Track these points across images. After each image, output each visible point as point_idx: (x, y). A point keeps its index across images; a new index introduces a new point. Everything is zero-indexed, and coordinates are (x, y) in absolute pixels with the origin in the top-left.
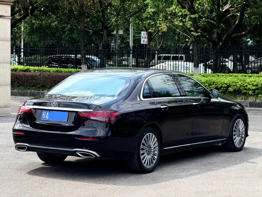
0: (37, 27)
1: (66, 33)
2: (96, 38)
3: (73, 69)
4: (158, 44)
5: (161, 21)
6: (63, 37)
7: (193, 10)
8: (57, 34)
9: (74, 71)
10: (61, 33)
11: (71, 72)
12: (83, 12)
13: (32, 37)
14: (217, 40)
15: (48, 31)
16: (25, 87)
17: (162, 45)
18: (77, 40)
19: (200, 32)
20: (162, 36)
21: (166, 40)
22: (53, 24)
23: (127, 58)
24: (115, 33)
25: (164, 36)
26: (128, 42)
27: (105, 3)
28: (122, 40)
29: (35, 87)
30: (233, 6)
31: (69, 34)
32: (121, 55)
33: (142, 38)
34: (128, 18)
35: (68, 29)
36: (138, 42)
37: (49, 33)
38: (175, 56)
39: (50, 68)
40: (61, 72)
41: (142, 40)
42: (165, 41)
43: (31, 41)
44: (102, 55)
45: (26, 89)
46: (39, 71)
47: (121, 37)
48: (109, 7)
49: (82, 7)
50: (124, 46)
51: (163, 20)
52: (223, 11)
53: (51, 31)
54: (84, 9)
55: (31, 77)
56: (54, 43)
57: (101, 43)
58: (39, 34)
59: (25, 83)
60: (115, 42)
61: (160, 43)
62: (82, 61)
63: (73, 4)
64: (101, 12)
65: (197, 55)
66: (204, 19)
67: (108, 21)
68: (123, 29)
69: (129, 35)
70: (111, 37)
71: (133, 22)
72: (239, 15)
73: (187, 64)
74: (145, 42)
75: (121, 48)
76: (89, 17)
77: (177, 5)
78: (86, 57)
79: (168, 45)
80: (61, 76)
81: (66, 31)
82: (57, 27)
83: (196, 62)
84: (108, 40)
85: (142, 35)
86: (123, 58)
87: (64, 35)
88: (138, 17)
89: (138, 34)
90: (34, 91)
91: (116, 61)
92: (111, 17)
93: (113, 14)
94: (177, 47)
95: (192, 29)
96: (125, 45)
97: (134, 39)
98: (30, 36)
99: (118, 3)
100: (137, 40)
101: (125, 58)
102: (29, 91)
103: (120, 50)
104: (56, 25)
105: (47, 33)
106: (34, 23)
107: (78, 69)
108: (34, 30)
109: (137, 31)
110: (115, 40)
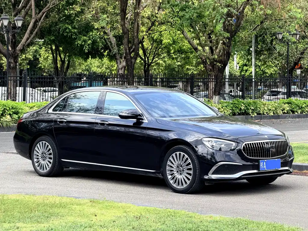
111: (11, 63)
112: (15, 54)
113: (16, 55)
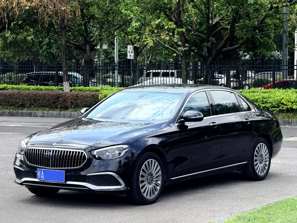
0: (10, 41)
1: (44, 48)
2: (77, 54)
3: (54, 87)
4: (146, 59)
5: (147, 35)
6: (40, 52)
7: (180, 23)
8: (34, 49)
9: (55, 89)
10: (38, 48)
11: (52, 90)
12: (64, 26)
13: (5, 52)
14: (207, 55)
15: (23, 46)
16: (2, 107)
17: (150, 60)
18: (56, 55)
19: (188, 47)
20: (151, 50)
21: (155, 54)
22: (29, 38)
23: (112, 75)
24: (98, 47)
25: (152, 50)
26: (113, 56)
27: (87, 15)
28: (106, 55)
29: (14, 106)
30: (223, 19)
31: (47, 49)
32: (105, 71)
33: (128, 53)
34: (112, 32)
35: (46, 43)
36: (124, 57)
37: (24, 48)
38: (165, 73)
39: (29, 86)
40: (42, 90)
41: (129, 55)
42: (154, 56)
43: (5, 57)
44: (85, 72)
45: (4, 109)
46: (18, 89)
47: (105, 51)
48: (92, 20)
49: (63, 20)
50: (108, 61)
51: (149, 34)
52: (213, 23)
53: (27, 45)
54: (65, 23)
55: (9, 95)
56: (30, 59)
57: (83, 59)
58: (13, 50)
59: (3, 101)
60: (99, 57)
61: (148, 58)
62: (64, 78)
63: (53, 17)
64: (83, 26)
65: (185, 71)
66: (193, 32)
67: (90, 34)
68: (107, 43)
69: (114, 49)
70: (94, 52)
71: (118, 36)
72: (229, 28)
73: (175, 80)
74: (132, 57)
75: (105, 64)
76: (71, 31)
77: (165, 18)
78: (68, 74)
79: (157, 60)
80: (42, 94)
81: (44, 45)
82: (33, 41)
83: (184, 78)
84: (91, 56)
85: (129, 49)
86: (107, 75)
87: (41, 50)
88: (123, 31)
89: (124, 49)
90: (12, 110)
91: (101, 78)
92: (93, 30)
93: (96, 27)
94: (168, 62)
95: (180, 43)
96: (110, 61)
97: (120, 54)
98: (3, 51)
99: (101, 15)
100: (123, 55)
101: (110, 75)
102: (7, 111)
103: (104, 66)
104: (32, 39)
105: (22, 48)
106: (7, 37)
107: (60, 86)
108: (7, 45)
109: (123, 44)
110: (98, 55)
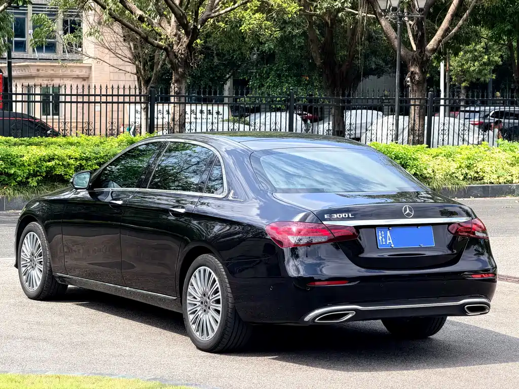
111: (415, 73)
112: (422, 58)
113: (425, 59)
